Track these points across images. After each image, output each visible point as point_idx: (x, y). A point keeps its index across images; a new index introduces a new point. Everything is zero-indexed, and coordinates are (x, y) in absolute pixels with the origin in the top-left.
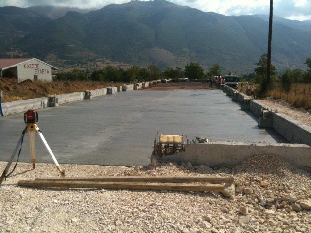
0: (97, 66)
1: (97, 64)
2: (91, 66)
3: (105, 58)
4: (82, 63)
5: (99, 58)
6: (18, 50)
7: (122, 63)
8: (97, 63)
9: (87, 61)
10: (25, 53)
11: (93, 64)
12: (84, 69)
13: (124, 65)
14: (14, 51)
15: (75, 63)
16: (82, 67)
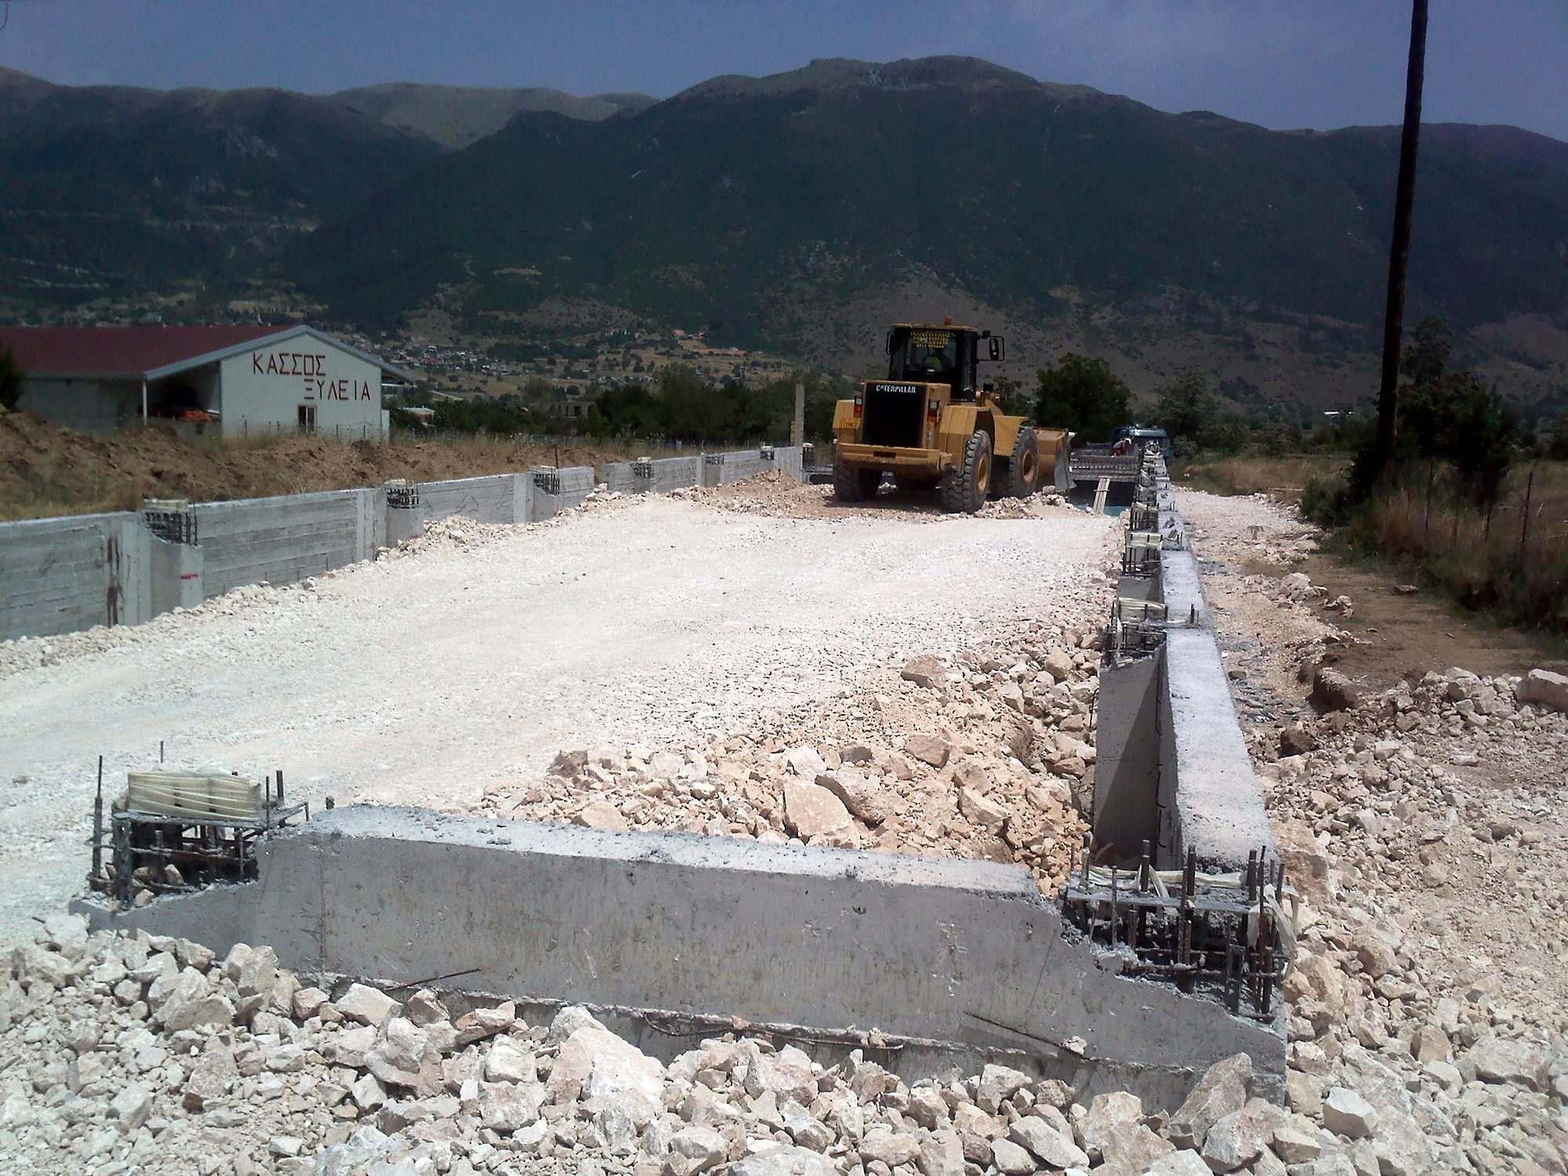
0: (637, 369)
1: (639, 360)
2: (611, 365)
3: (679, 333)
4: (573, 355)
5: (651, 331)
6: (287, 291)
7: (759, 356)
8: (639, 352)
9: (593, 344)
10: (318, 307)
11: (619, 358)
12: (577, 382)
13: (765, 366)
14: (267, 298)
15: (542, 354)
16: (568, 372)
